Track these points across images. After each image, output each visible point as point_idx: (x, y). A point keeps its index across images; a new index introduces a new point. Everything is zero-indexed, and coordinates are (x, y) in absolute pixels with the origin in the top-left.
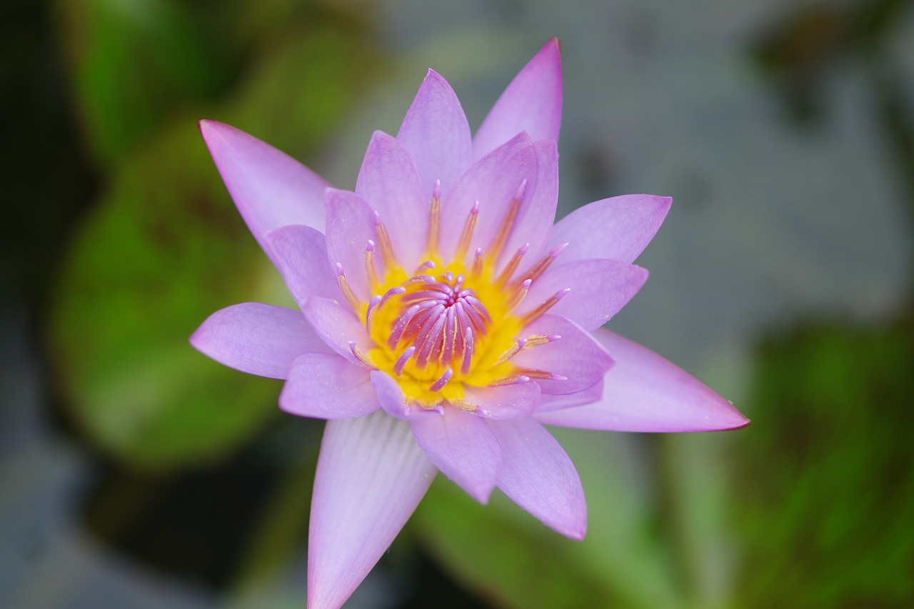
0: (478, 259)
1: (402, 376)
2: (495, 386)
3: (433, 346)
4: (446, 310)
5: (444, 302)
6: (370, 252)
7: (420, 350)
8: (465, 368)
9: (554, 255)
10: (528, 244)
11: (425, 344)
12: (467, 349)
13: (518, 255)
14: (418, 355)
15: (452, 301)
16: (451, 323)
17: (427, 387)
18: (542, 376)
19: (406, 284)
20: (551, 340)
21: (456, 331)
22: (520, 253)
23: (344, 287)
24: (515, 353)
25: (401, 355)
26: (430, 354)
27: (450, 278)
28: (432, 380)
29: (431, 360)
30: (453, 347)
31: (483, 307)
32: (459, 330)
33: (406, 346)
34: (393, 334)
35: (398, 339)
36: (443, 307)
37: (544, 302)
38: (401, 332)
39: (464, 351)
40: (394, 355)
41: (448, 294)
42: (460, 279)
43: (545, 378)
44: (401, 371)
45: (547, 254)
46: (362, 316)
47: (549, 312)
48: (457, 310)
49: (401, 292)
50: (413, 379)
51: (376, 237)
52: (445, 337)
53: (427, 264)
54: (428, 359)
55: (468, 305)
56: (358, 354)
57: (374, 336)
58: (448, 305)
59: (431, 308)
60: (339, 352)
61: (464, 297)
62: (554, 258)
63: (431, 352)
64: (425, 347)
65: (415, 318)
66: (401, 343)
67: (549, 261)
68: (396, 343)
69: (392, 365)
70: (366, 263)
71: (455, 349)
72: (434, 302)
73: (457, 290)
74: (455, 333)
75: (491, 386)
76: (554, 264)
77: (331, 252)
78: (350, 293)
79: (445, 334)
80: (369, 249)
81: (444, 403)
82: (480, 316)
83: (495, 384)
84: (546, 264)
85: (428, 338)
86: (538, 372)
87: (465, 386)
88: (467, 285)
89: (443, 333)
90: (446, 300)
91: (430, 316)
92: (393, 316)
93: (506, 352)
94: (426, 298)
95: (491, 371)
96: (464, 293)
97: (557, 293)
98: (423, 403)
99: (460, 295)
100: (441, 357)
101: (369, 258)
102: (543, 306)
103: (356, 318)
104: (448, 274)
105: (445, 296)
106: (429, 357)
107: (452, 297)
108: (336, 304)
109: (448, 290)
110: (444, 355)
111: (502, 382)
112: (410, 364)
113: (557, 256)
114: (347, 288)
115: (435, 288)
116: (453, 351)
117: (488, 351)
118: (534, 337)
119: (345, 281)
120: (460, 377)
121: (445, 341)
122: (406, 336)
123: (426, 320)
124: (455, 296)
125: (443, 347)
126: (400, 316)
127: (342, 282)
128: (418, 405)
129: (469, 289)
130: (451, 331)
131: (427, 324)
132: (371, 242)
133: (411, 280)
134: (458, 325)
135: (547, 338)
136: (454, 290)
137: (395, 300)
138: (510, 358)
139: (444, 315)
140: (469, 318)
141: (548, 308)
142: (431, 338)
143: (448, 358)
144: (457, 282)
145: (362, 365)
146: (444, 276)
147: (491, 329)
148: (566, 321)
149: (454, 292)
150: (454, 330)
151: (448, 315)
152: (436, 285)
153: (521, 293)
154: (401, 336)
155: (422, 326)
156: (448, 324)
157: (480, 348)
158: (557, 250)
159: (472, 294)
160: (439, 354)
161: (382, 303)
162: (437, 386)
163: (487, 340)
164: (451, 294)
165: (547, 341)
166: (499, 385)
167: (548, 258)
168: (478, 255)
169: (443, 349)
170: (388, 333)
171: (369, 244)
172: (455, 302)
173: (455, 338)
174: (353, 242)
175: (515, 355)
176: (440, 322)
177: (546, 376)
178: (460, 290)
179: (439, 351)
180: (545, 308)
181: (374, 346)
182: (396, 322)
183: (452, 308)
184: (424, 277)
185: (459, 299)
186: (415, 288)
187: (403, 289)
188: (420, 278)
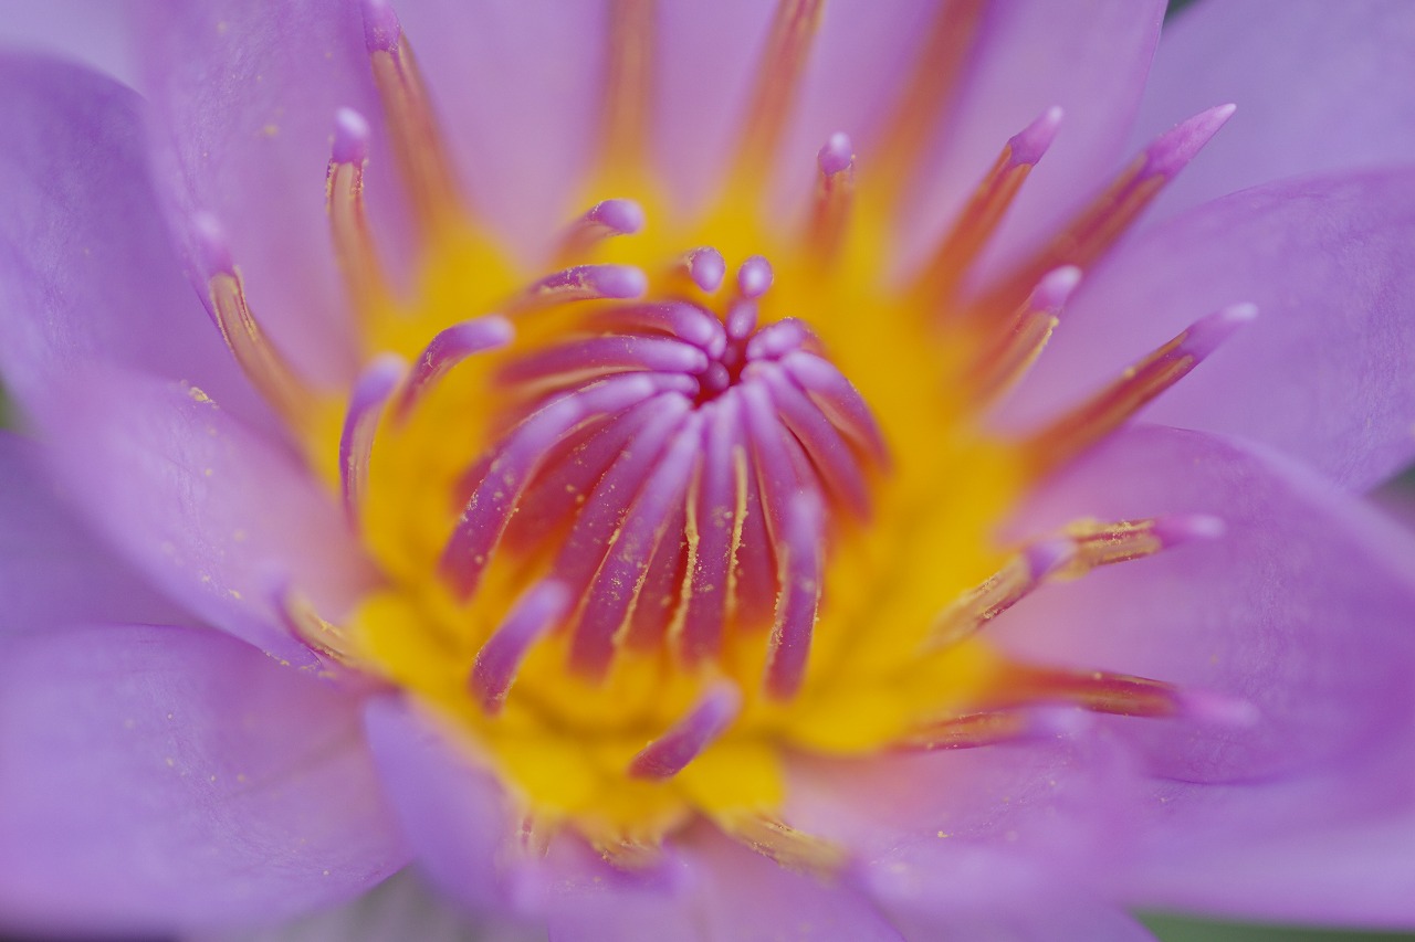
0: (828, 186)
1: (511, 715)
2: (919, 749)
3: (641, 581)
4: (696, 420)
5: (684, 382)
6: (348, 171)
7: (585, 600)
8: (785, 674)
9: (1169, 160)
10: (1056, 114)
11: (607, 574)
12: (797, 597)
13: (1012, 165)
14: (576, 621)
15: (721, 376)
16: (720, 478)
17: (621, 758)
18: (1132, 701)
19: (522, 307)
20: (1169, 540)
21: (742, 513)
22: (1020, 155)
23: (235, 326)
24: (1006, 604)
25: (499, 623)
26: (629, 616)
27: (711, 273)
28: (639, 726)
29: (632, 641)
30: (732, 582)
31: (858, 402)
32: (755, 506)
33: (519, 579)
34: (460, 531)
35: (484, 552)
36: (677, 404)
37: (1130, 372)
38: (496, 520)
39: (781, 601)
40: (470, 623)
41: (703, 348)
42: (755, 278)
43: (1144, 712)
44: (503, 696)
45: (1132, 156)
46: (325, 450)
47: (1152, 414)
48: (745, 421)
49: (489, 343)
50: (555, 726)
51: (375, 102)
52: (694, 540)
53: (605, 218)
54: (620, 636)
55: (792, 395)
56: (308, 628)
57: (382, 539)
58: (704, 392)
59: (628, 410)
60: (225, 623)
61: (773, 357)
62: (1168, 174)
63: (632, 607)
64: (603, 585)
65: (562, 453)
66: (496, 570)
67: (1146, 187)
68: (477, 569)
69: (463, 668)
70: (333, 217)
71: (739, 590)
72: (641, 385)
73: (740, 326)
74: (740, 521)
75: (901, 750)
76: (1167, 203)
77: (170, 170)
78: (265, 353)
79: (692, 526)
80: (345, 152)
81: (697, 829)
82: (843, 437)
83: (918, 739)
84: (1132, 202)
85: (619, 546)
86: (1111, 683)
87: (790, 753)
88: (785, 304)
89: (683, 521)
90: (696, 374)
91: (624, 445)
92: (461, 446)
93: (964, 599)
94: (604, 370)
95: (901, 679)
96: (776, 338)
97: (1191, 331)
98: (603, 828)
99: (755, 350)
100: (677, 625)
101: (347, 197)
102: (1124, 389)
103: (296, 459)
104: (698, 256)
105: (689, 356)
106: (625, 628)
107: (721, 360)
108: (201, 404)
109: (705, 329)
110: (691, 619)
111: (955, 732)
112: (541, 662)
113: (1181, 164)
114: (252, 330)
115: (651, 321)
116: (731, 601)
117: (885, 592)
118: (1086, 526)
119: (239, 300)
120: (763, 710)
121: (692, 559)
122: (522, 537)
123: (607, 468)
124: (732, 355)
125: (687, 583)
126: (490, 451)
127: (228, 304)
128: (582, 843)
129: (795, 321)
130: (720, 513)
131: (611, 485)
132: (353, 122)
133: (535, 289)
134: (754, 485)
135: (1154, 532)
136: (726, 328)
137: (465, 378)
138: (985, 621)
139: (687, 444)
140: (796, 452)
141: (1147, 399)
142: (633, 546)
143: (706, 635)
144: (741, 294)
145: (330, 674)
146: (682, 270)
147: (895, 495)
148: (1229, 454)
149: (730, 340)
150: (733, 507)
151: (706, 438)
152: (646, 311)
153: (1025, 336)
154: (498, 541)
155: (589, 489)
156: (707, 486)
157: (845, 582)
158: (1184, 136)
159: (810, 340)
160: (667, 616)
161: (409, 397)
162: (664, 761)
163: (877, 544)
164: (718, 345)
165: (1150, 545)
166: (941, 747)
167: (1141, 177)
168: (829, 166)
169: (686, 593)
170: (440, 524)
171: (342, 133)
172: (735, 378)
173: (737, 544)
174: (271, 130)
175: (1006, 613)
176: (673, 475)
177: (1152, 701)
178: (754, 331)
179: (666, 601)
180: (1133, 399)
181: (375, 580)
182: (472, 480)
183: (724, 410)
184: (592, 274)
185: (755, 368)
186: (556, 325)
187: (501, 328)
188: (574, 280)
